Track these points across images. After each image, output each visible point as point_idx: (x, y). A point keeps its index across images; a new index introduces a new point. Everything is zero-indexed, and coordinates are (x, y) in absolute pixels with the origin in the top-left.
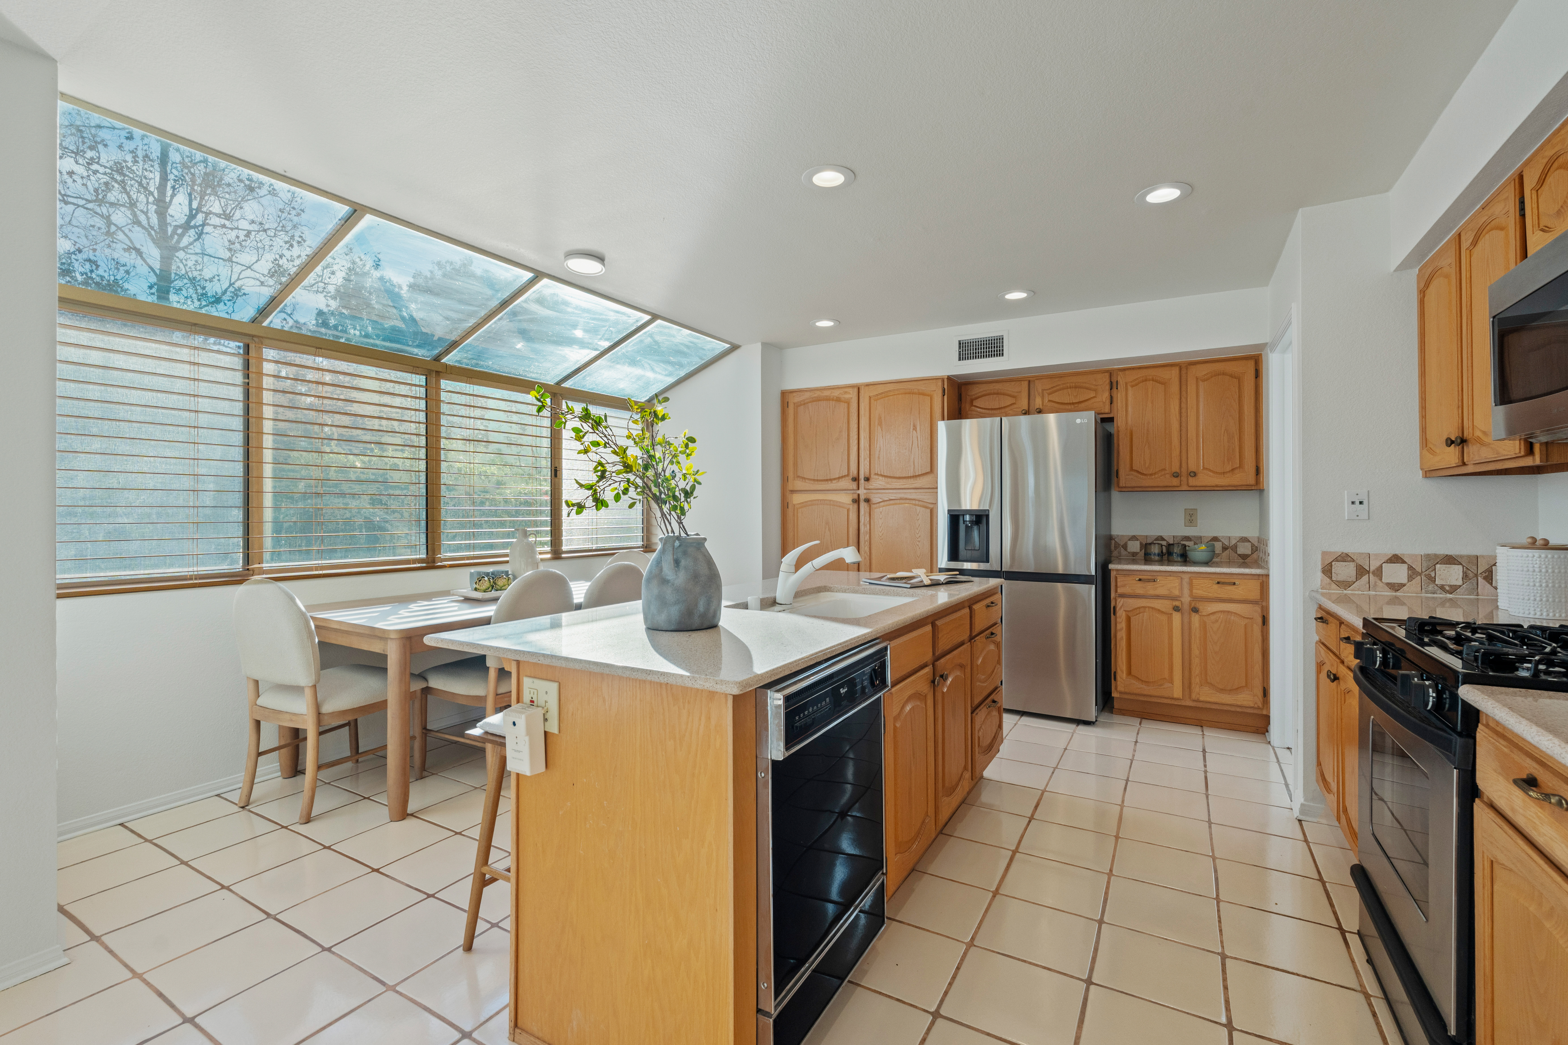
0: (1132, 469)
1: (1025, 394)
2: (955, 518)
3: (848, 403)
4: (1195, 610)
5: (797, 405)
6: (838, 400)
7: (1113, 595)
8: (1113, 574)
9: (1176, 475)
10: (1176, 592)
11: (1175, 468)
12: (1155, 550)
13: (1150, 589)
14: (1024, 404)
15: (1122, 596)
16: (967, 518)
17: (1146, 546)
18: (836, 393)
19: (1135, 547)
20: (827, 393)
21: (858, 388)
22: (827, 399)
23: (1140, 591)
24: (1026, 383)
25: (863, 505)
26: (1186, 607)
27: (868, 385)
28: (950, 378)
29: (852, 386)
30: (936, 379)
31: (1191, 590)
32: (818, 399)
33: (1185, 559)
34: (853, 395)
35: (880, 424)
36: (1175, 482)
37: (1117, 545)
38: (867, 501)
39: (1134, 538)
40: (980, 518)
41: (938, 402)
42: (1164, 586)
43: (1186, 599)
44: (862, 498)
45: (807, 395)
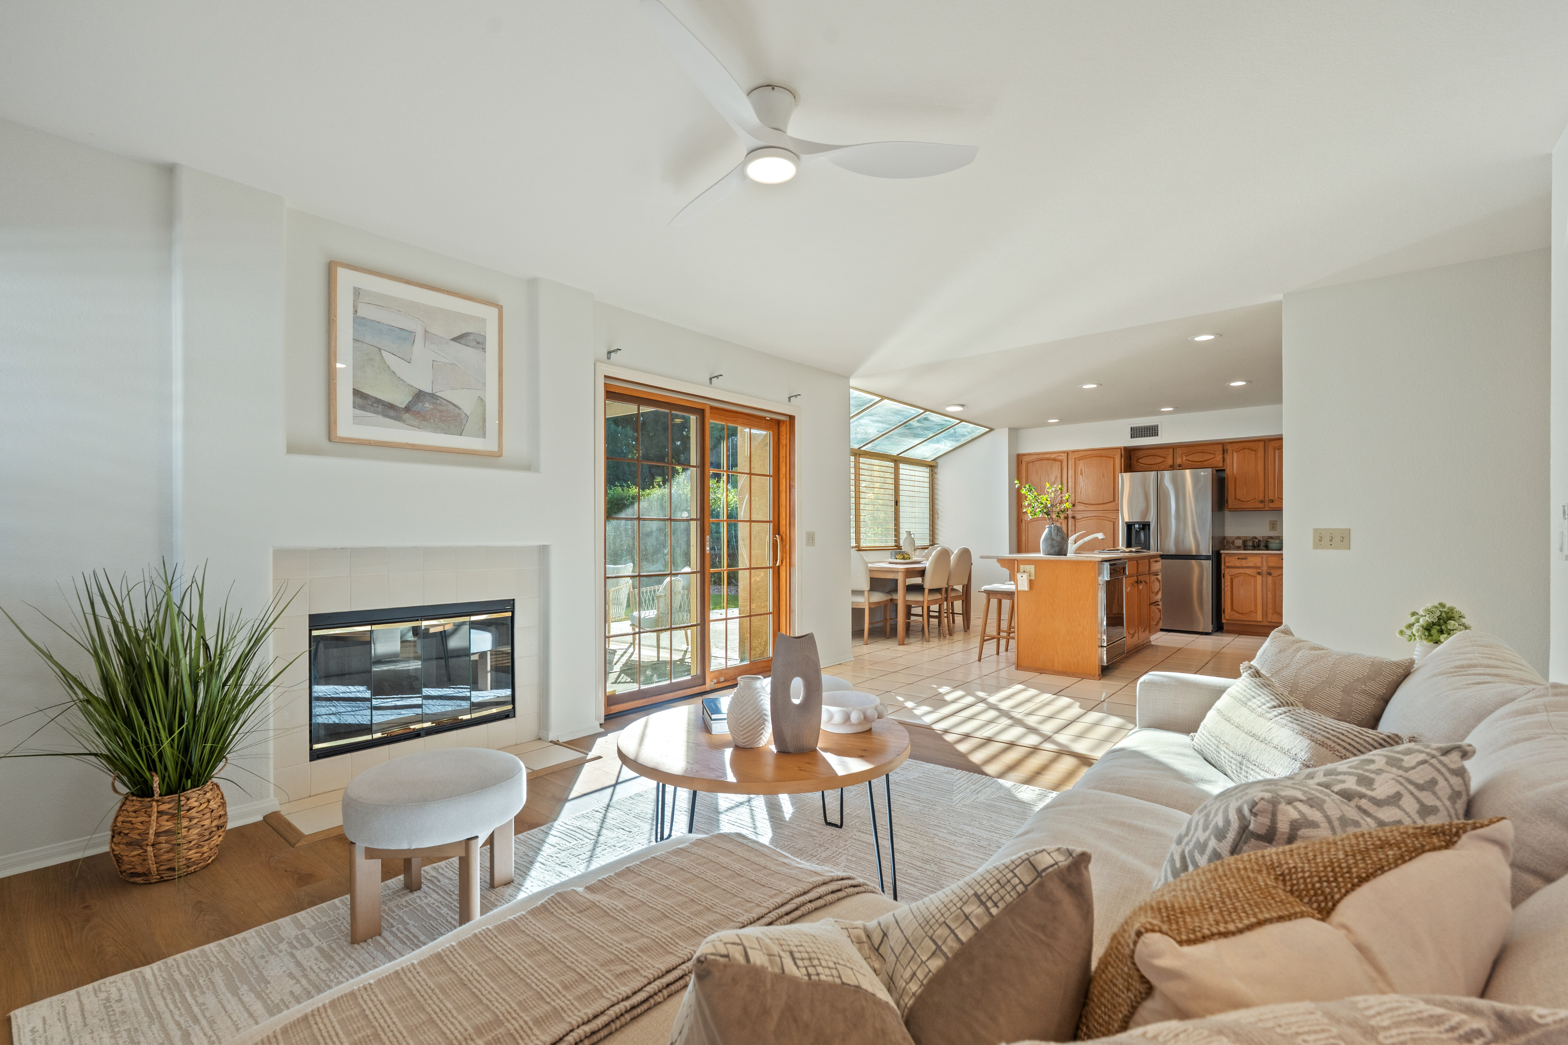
0: (1236, 499)
1: (1171, 456)
2: (1129, 526)
3: (1061, 461)
4: (1270, 574)
5: (1028, 463)
6: (1055, 460)
7: (1223, 567)
8: (1223, 556)
9: (1262, 502)
10: (1259, 565)
11: (1261, 497)
12: (1250, 543)
13: (1244, 563)
14: (1170, 461)
15: (1228, 567)
16: (1137, 526)
17: (1245, 542)
18: (1053, 456)
19: (1239, 543)
20: (1048, 456)
21: (1067, 453)
22: (1048, 459)
23: (1238, 565)
24: (1171, 450)
25: (1070, 520)
26: (1265, 572)
27: (1074, 452)
28: (1125, 448)
29: (1064, 452)
30: (1117, 448)
31: (1267, 563)
32: (1042, 459)
33: (1267, 548)
34: (1064, 457)
35: (1081, 474)
36: (1261, 505)
37: (1228, 542)
38: (1074, 518)
39: (1238, 538)
40: (1145, 526)
41: (1118, 462)
42: (1251, 562)
43: (1265, 569)
44: (1070, 516)
45: (1034, 457)
